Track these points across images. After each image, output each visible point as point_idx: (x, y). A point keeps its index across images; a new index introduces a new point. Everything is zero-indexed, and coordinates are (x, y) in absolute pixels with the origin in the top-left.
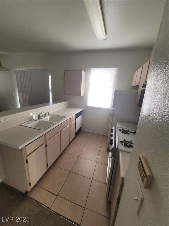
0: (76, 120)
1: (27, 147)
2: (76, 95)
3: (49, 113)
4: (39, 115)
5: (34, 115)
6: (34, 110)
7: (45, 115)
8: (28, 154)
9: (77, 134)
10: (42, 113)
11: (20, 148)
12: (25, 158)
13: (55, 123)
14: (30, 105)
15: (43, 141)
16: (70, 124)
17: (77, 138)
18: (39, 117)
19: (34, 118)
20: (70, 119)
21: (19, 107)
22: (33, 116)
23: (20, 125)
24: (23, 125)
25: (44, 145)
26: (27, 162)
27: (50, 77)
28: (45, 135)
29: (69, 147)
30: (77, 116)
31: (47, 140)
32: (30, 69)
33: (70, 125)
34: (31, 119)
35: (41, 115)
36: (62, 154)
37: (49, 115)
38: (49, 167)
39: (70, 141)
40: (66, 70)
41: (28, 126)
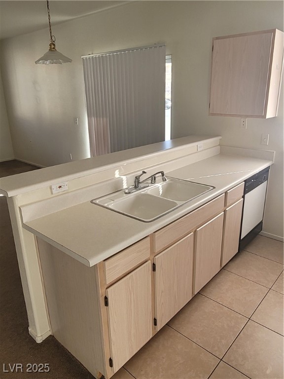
0: (243, 197)
1: (107, 263)
2: (247, 116)
3: (163, 175)
4: (137, 178)
5: (124, 178)
6: (125, 163)
7: (153, 179)
8: (108, 282)
9: (245, 243)
10: (144, 172)
11: (93, 262)
12: (101, 292)
13: (179, 203)
14: (113, 150)
15: (147, 255)
16: (225, 211)
17: (246, 257)
18: (137, 183)
19: (125, 186)
20: (226, 193)
21: (88, 155)
22: (122, 180)
23: (92, 202)
24: (97, 201)
25: (149, 263)
26: (106, 304)
27: (169, 66)
28: (152, 236)
29: (218, 280)
30: (250, 185)
31: (157, 251)
32: (117, 49)
33: (225, 215)
34: (117, 189)
35: (141, 179)
36: (195, 297)
37: (164, 180)
38: (159, 327)
39: (223, 265)
40: (217, 38)
41: (110, 207)
